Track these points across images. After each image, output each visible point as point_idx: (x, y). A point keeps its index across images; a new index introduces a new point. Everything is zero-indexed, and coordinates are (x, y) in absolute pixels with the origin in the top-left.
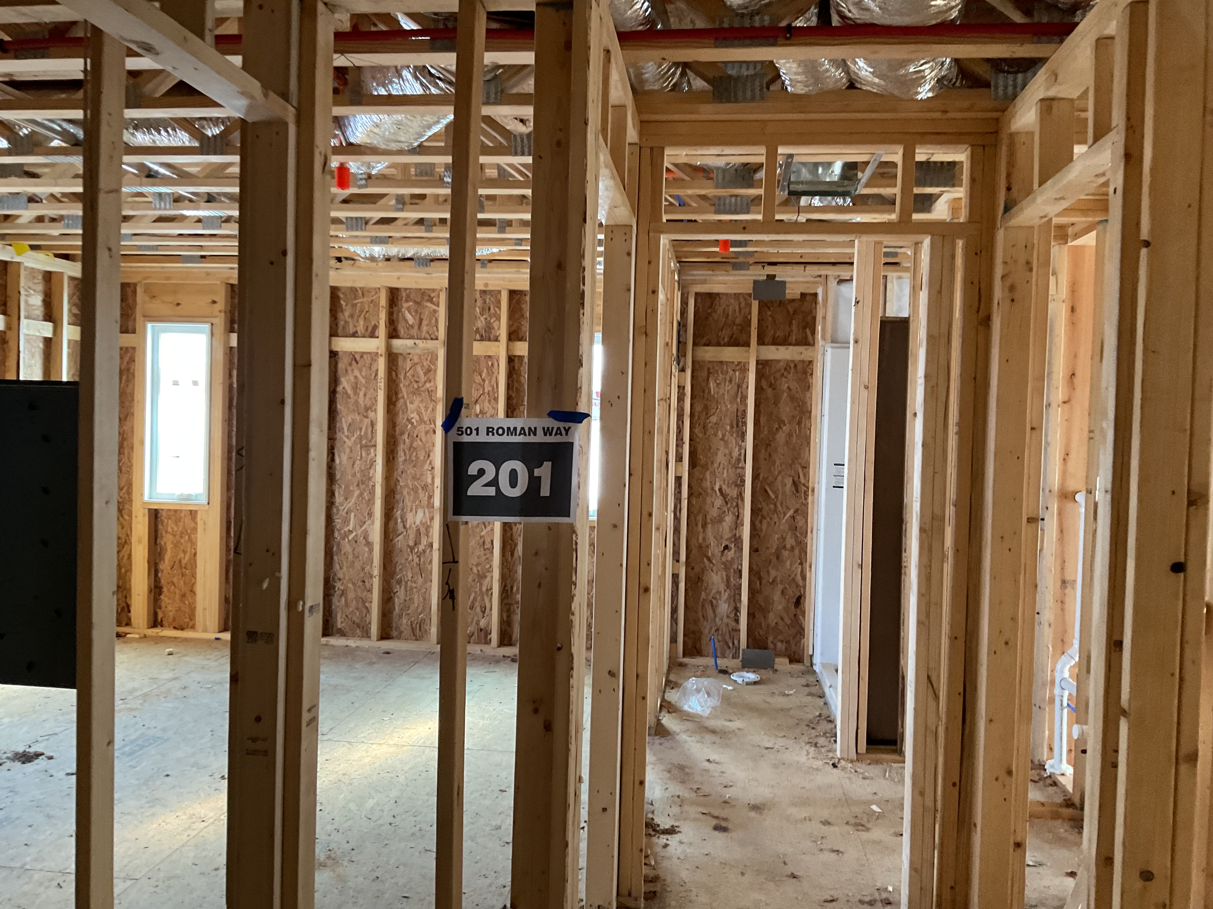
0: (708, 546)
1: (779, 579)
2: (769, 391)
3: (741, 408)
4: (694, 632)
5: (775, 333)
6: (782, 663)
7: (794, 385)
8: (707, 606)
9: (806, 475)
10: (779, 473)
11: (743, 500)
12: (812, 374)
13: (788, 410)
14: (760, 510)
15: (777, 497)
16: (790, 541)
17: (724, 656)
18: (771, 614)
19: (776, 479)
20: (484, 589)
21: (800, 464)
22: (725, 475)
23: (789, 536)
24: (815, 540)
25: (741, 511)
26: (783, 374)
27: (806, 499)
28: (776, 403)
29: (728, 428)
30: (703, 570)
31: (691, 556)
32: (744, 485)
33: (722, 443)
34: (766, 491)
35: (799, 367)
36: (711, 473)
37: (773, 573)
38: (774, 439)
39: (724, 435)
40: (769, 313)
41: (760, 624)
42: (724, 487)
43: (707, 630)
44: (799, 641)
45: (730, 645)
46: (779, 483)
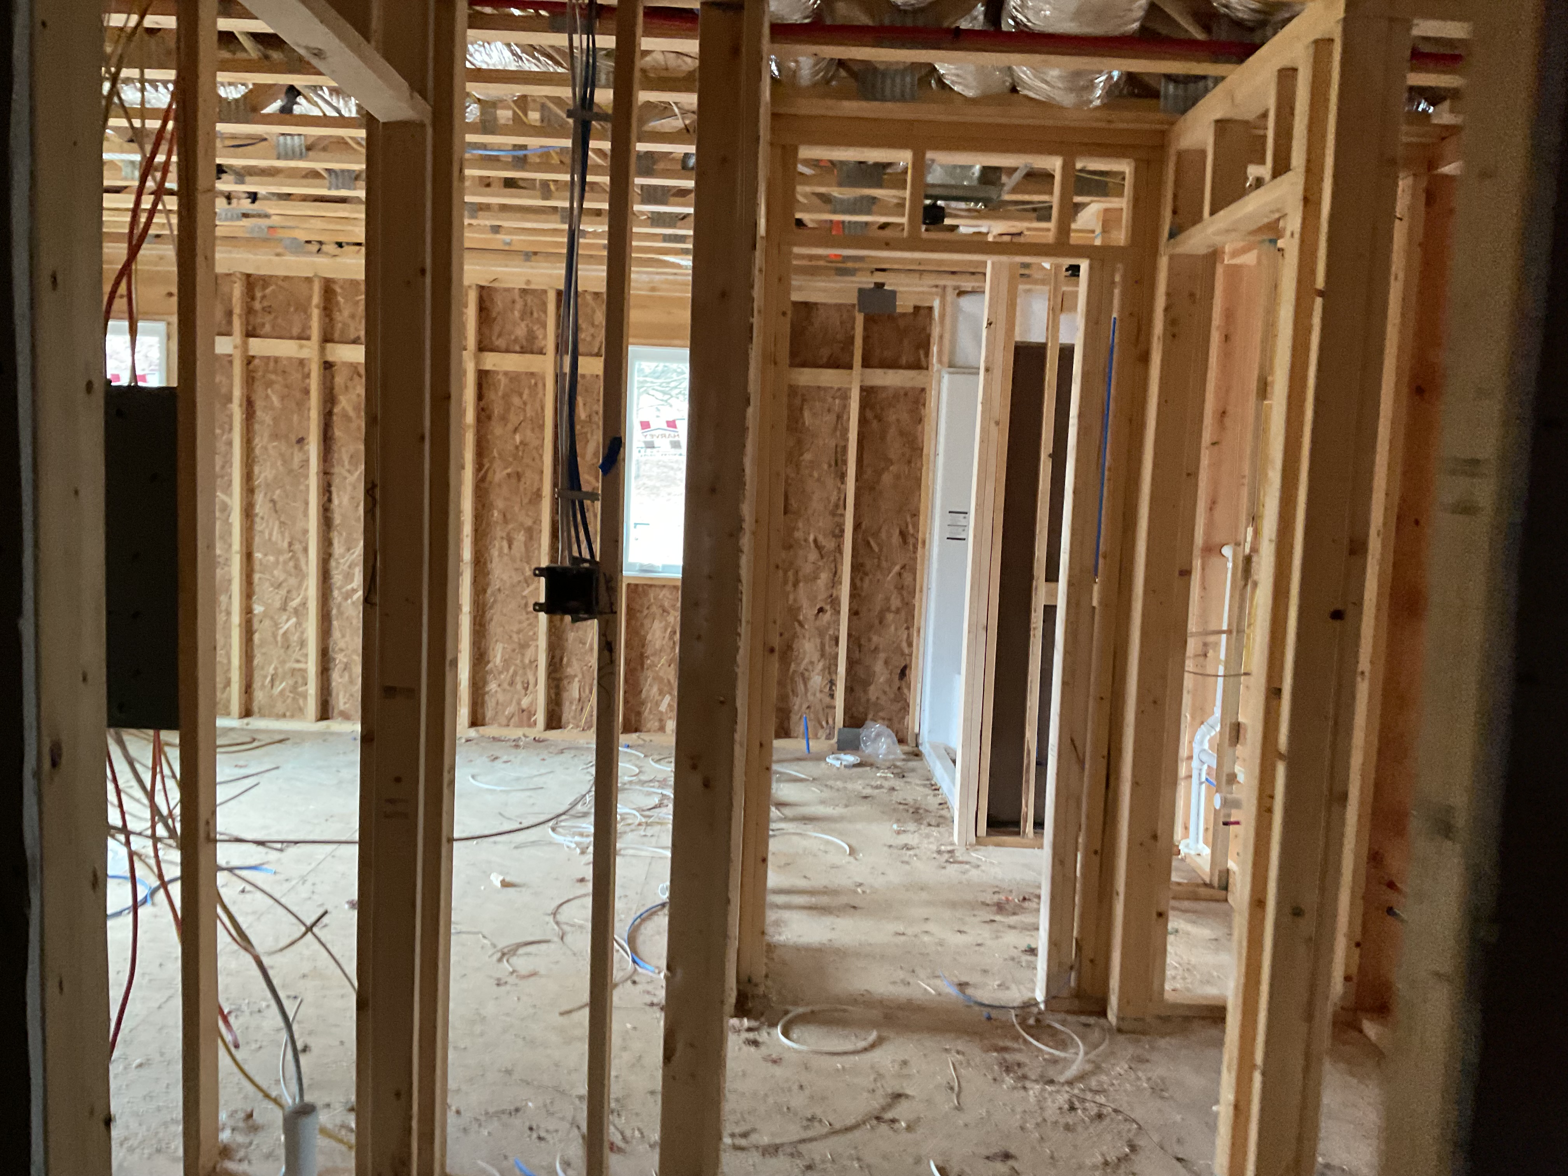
0: (799, 609)
1: (881, 646)
2: (875, 424)
3: (841, 444)
4: (782, 710)
5: (882, 353)
7: (905, 417)
8: (796, 679)
9: (916, 526)
10: (885, 521)
11: (841, 553)
12: (924, 405)
13: (896, 445)
14: (862, 565)
15: (881, 550)
16: (895, 602)
17: (816, 737)
18: (872, 688)
19: (880, 528)
20: (527, 661)
21: (909, 511)
22: (821, 523)
23: (893, 597)
24: (924, 601)
25: (839, 566)
26: (891, 404)
27: (915, 552)
28: (883, 438)
29: (825, 467)
30: (793, 637)
32: (842, 536)
33: (818, 484)
34: (868, 543)
35: (911, 395)
36: (803, 520)
37: (875, 639)
38: (880, 481)
39: (820, 476)
40: (876, 329)
41: (859, 699)
42: (821, 538)
43: (796, 707)
44: (904, 718)
45: (824, 723)
46: (883, 535)
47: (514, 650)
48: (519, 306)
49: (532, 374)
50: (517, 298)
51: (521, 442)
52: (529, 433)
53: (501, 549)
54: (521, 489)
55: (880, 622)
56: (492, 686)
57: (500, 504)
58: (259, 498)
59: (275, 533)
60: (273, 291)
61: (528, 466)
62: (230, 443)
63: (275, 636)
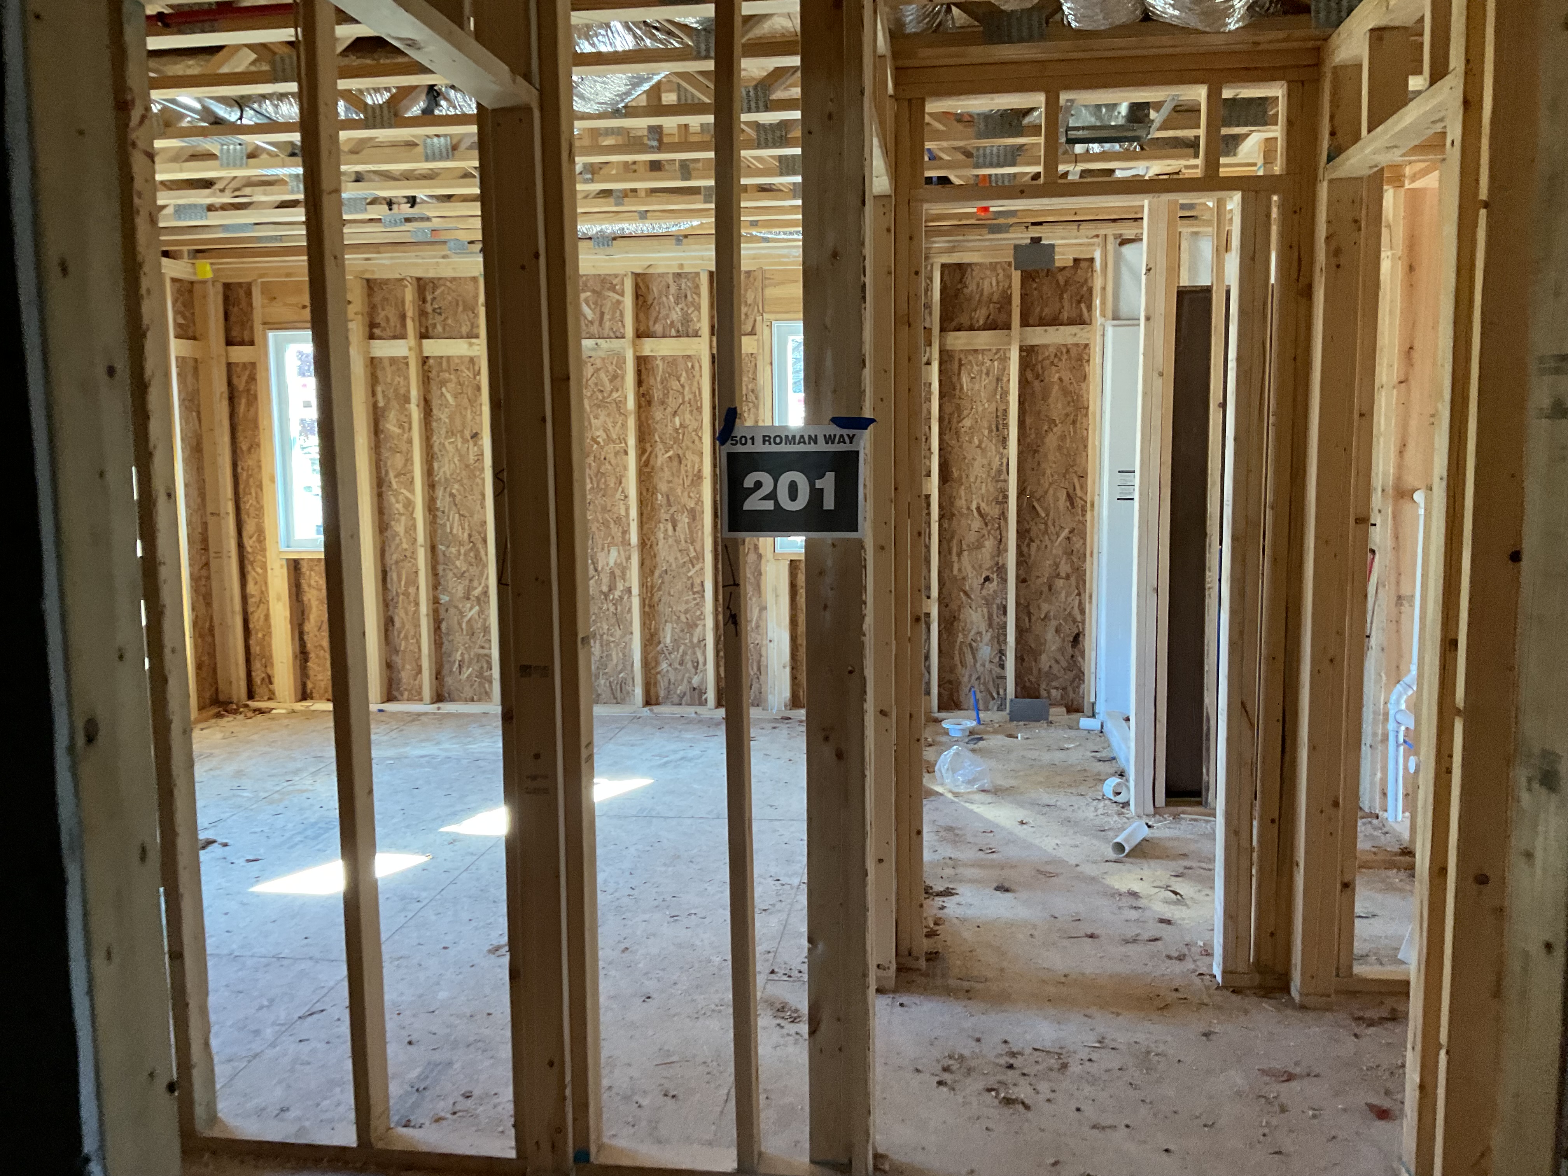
0: (964, 578)
1: (1052, 614)
2: (1036, 383)
3: (1002, 407)
4: (950, 682)
5: (1042, 311)
6: (1057, 713)
7: (1067, 376)
8: (965, 649)
9: (1084, 487)
10: (1051, 484)
11: (1006, 520)
12: (1088, 361)
13: (1060, 406)
14: (1028, 531)
15: (1047, 515)
16: (1065, 568)
17: (987, 709)
18: (1044, 658)
19: (1046, 492)
20: (695, 640)
21: (1076, 472)
22: (983, 491)
23: (1063, 562)
24: (1095, 563)
25: (1004, 534)
26: (1052, 363)
27: (1084, 515)
28: (1045, 398)
29: (986, 432)
30: (960, 607)
31: (944, 590)
32: (1006, 502)
33: (979, 451)
34: (1034, 507)
35: (1074, 352)
36: (966, 489)
37: (1045, 607)
38: (1043, 443)
39: (981, 442)
40: (1035, 285)
41: (1031, 669)
42: (983, 505)
43: (966, 679)
44: (1078, 687)
45: (995, 695)
46: (1050, 498)
47: (682, 631)
48: (673, 289)
49: (689, 357)
50: (671, 281)
51: (681, 425)
52: (688, 416)
53: (666, 530)
54: (683, 472)
55: (1050, 589)
56: (664, 666)
57: (663, 487)
58: (440, 492)
59: (456, 525)
60: (442, 292)
61: (688, 448)
62: (410, 441)
63: (460, 624)
